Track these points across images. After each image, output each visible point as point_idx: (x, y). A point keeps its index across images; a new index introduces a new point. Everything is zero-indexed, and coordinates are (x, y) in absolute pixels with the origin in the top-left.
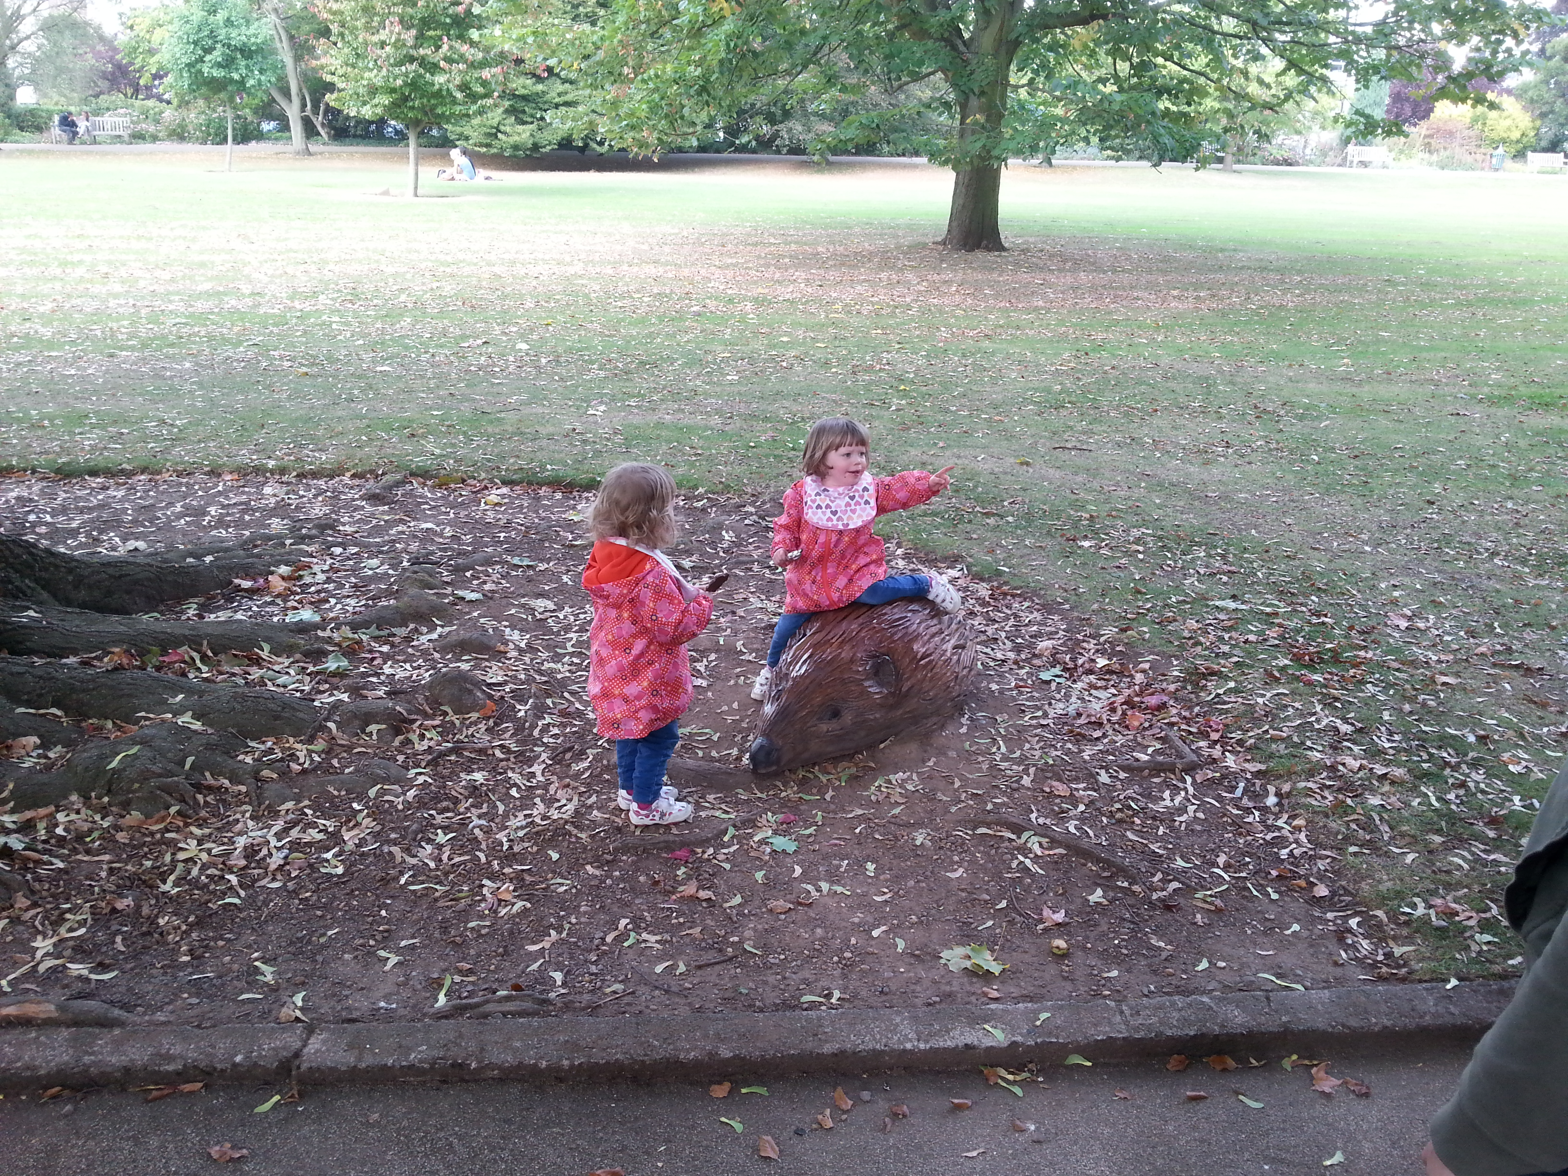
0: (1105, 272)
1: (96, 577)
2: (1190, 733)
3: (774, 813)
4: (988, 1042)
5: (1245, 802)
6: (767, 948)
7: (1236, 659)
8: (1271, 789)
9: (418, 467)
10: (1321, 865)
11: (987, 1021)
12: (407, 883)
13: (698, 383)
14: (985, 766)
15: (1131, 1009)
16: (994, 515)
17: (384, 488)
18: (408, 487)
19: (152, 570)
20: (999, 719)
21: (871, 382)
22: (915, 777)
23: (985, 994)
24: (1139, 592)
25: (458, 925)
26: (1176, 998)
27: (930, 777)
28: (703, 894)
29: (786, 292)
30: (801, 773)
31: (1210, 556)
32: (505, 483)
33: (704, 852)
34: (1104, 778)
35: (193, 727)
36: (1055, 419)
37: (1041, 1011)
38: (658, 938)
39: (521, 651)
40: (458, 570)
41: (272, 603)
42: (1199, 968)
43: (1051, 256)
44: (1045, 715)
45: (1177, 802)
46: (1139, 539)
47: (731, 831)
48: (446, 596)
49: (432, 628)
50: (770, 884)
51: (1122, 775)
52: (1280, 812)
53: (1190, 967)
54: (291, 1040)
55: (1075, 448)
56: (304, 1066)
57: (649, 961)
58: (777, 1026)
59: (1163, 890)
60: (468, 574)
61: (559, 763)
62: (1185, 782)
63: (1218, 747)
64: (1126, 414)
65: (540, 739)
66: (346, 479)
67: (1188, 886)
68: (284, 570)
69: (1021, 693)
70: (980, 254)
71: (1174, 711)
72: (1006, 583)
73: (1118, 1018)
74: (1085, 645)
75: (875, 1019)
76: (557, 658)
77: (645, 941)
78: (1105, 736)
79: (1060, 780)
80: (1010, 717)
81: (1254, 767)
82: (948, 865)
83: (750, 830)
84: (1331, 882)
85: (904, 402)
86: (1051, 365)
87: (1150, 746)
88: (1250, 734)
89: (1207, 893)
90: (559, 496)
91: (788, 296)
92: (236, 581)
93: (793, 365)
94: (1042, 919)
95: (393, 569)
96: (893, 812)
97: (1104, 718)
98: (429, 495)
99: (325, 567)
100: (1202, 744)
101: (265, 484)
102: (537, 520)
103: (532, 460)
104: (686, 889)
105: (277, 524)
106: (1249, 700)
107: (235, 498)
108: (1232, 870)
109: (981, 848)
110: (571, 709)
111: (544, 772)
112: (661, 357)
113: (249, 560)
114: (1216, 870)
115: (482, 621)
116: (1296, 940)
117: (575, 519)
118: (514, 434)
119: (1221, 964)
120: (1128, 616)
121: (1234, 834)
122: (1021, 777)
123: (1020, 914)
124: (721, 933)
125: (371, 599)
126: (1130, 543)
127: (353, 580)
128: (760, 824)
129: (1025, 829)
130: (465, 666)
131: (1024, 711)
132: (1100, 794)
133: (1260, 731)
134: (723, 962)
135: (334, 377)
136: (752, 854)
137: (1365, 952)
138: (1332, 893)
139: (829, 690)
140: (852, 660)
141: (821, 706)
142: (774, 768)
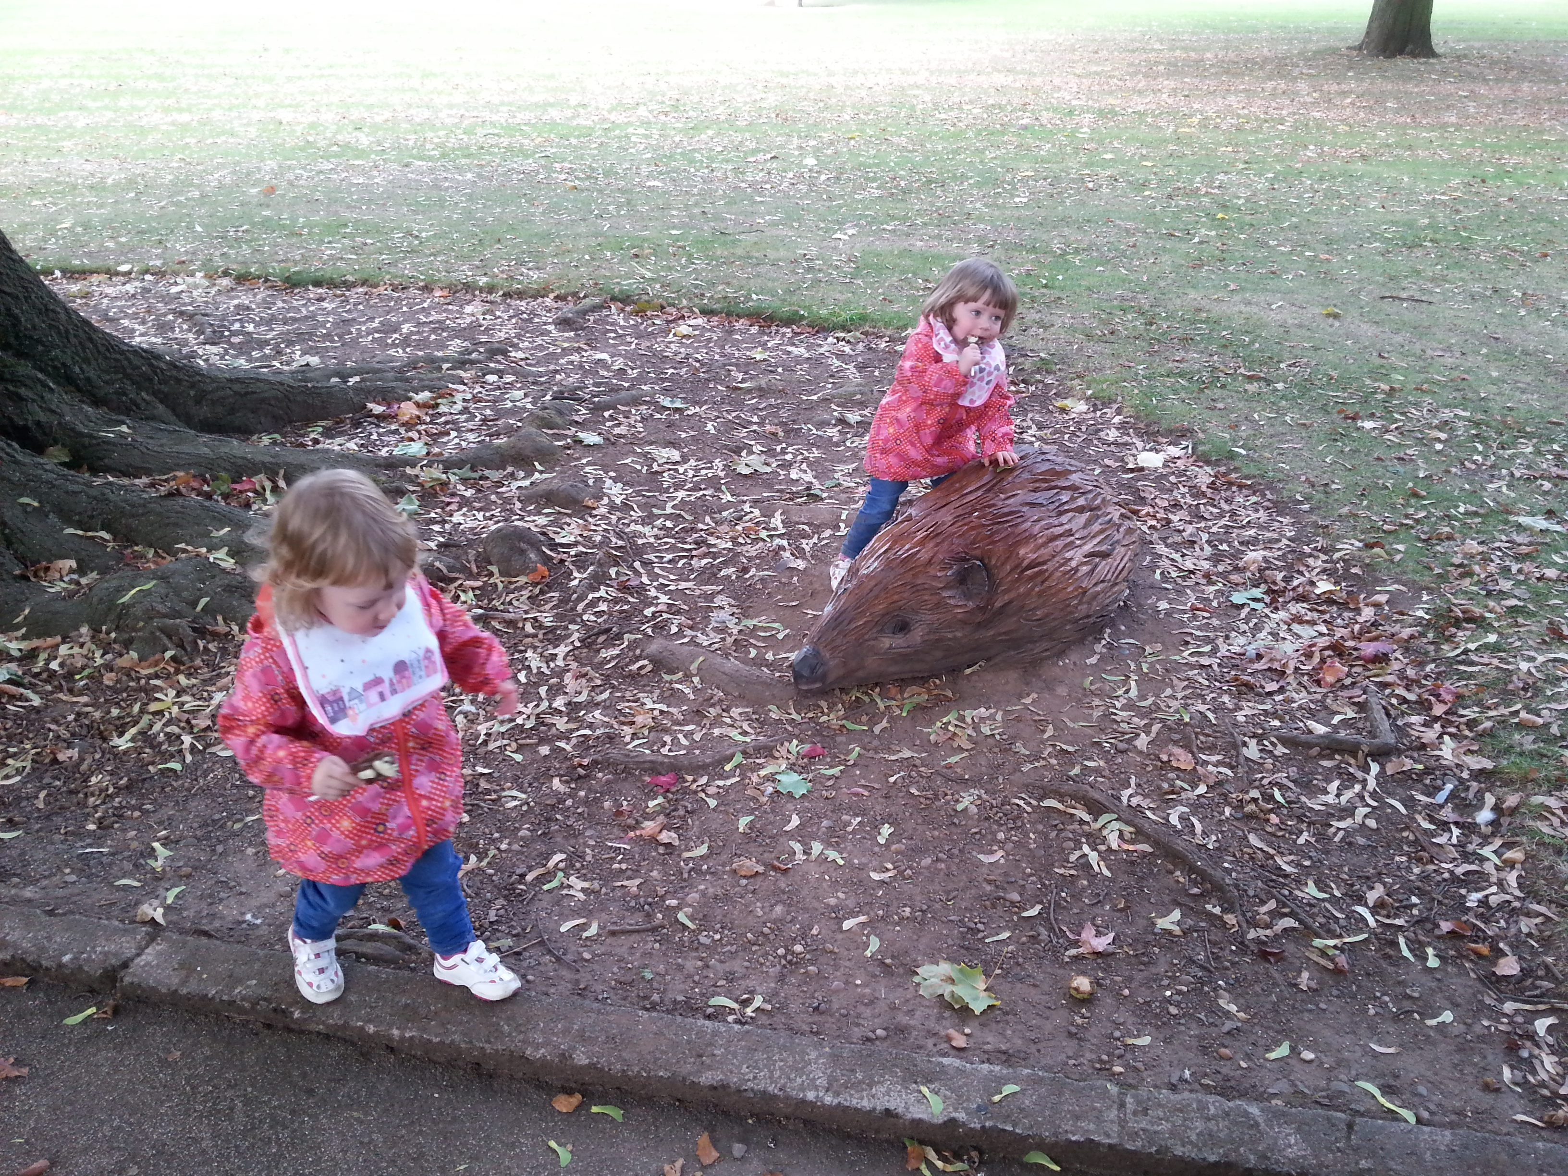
0: (1557, 83)
1: (221, 393)
2: (1405, 701)
3: (801, 742)
4: (917, 1112)
5: (1448, 814)
6: (704, 921)
7: (1513, 602)
8: (1490, 799)
9: (621, 291)
10: (1526, 925)
11: (928, 1081)
13: (978, 205)
14: (1096, 714)
15: (1139, 1102)
16: (1259, 379)
17: (577, 312)
18: (605, 312)
19: (281, 388)
20: (1148, 650)
21: (1189, 209)
22: (999, 717)
23: (949, 1039)
24: (1416, 495)
26: (1211, 1098)
27: (1018, 719)
28: (665, 837)
29: (1139, 104)
30: (855, 694)
31: (1538, 452)
32: (705, 312)
33: (694, 781)
34: (1252, 751)
35: (223, 565)
36: (1401, 260)
37: (1007, 1081)
38: (586, 885)
39: (613, 507)
40: (597, 409)
41: (396, 432)
42: (1272, 1056)
43: (1493, 63)
44: (1214, 651)
45: (1344, 799)
46: (1446, 423)
47: (738, 758)
48: (566, 436)
49: (529, 475)
50: (754, 834)
51: (1280, 750)
52: (1493, 834)
53: (1260, 1050)
54: (126, 946)
55: (1412, 299)
56: (127, 980)
57: (561, 915)
58: (659, 1034)
59: (1268, 926)
60: (606, 414)
61: (589, 646)
62: (1366, 769)
63: (1437, 726)
64: (1502, 259)
65: (581, 616)
66: (549, 301)
67: (1307, 927)
68: (424, 396)
69: (1195, 618)
70: (1400, 61)
71: (1396, 666)
72: (1236, 470)
73: (1113, 1114)
74: (1311, 561)
75: (784, 1048)
76: (648, 520)
77: (569, 886)
78: (1282, 690)
79: (1187, 747)
80: (1166, 649)
81: (1476, 763)
82: (987, 843)
83: (762, 761)
84: (1531, 954)
85: (1213, 233)
86: (1429, 194)
87: (1339, 713)
88: (1491, 713)
89: (1332, 942)
90: (754, 330)
91: (1141, 108)
92: (370, 406)
93: (1101, 186)
94: (1077, 941)
95: (533, 403)
96: (949, 760)
97: (1292, 665)
98: (622, 323)
99: (469, 396)
100: (1414, 719)
101: (469, 302)
102: (717, 357)
103: (741, 288)
104: (649, 826)
105: (456, 346)
106: (1508, 663)
107: (434, 316)
108: (1385, 912)
109: (1040, 827)
110: (634, 583)
111: (567, 655)
112: (955, 176)
113: (394, 384)
114: (1360, 909)
115: (587, 469)
116: (1439, 1037)
117: (759, 357)
118: (740, 258)
119: (1308, 1055)
120: (1386, 527)
121: (1410, 859)
122: (1138, 735)
123: (1051, 929)
124: (661, 891)
125: (491, 435)
126: (1431, 428)
127: (488, 412)
128: (777, 754)
129: (1108, 810)
130: (542, 520)
131: (1187, 643)
132: (1236, 774)
133: (1506, 712)
134: (644, 931)
135: (600, 191)
136: (748, 792)
137: (1544, 1076)
138: (1526, 973)
139: (896, 597)
140: (930, 562)
141: (883, 615)
142: (818, 685)
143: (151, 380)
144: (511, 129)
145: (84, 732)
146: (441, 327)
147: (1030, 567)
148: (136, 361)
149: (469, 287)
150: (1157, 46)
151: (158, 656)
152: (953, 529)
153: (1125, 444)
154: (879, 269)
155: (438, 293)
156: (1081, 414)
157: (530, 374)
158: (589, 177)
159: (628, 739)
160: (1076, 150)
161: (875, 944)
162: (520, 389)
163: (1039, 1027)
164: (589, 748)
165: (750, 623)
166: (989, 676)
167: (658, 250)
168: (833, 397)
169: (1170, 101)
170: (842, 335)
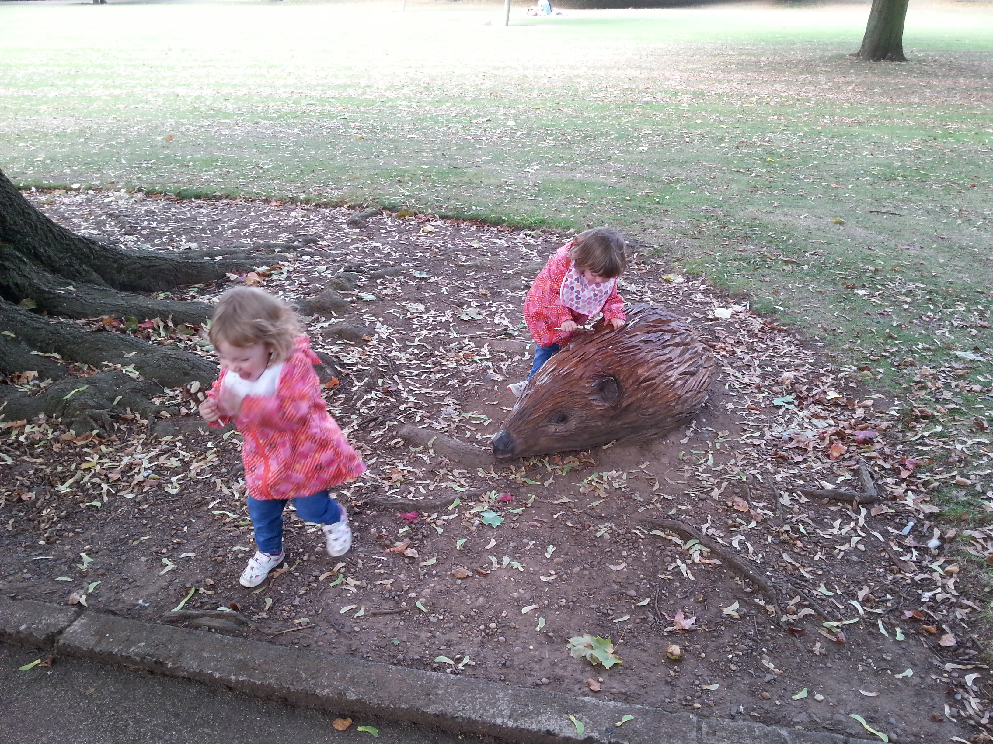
0: (982, 78)
1: (133, 266)
2: (883, 468)
3: (498, 491)
4: (567, 733)
5: (910, 541)
6: (433, 607)
7: (953, 406)
8: (937, 532)
9: (390, 203)
10: (960, 613)
11: (575, 712)
12: (213, 508)
13: (616, 152)
14: (687, 475)
15: (710, 727)
16: (792, 263)
17: (362, 217)
18: (379, 217)
19: (171, 263)
20: (720, 434)
21: (749, 155)
22: (624, 476)
23: (589, 685)
24: (891, 337)
25: (227, 546)
26: (757, 725)
27: (637, 478)
28: (409, 552)
29: (719, 89)
30: (532, 461)
31: (969, 311)
32: (442, 217)
33: (429, 516)
34: (785, 500)
35: (131, 375)
36: (883, 188)
37: (625, 712)
38: (358, 583)
39: (381, 340)
40: (373, 278)
42: (796, 697)
43: (941, 65)
44: (762, 436)
45: (844, 531)
46: (910, 291)
47: (457, 502)
48: (352, 295)
49: (328, 319)
50: (466, 551)
51: (804, 500)
52: (939, 555)
53: (789, 693)
54: (61, 619)
55: (889, 213)
56: (62, 642)
57: (341, 602)
58: (402, 680)
59: (794, 613)
60: (378, 281)
61: (363, 429)
62: (859, 512)
63: (904, 485)
64: (946, 188)
65: (359, 409)
66: (344, 209)
67: (819, 614)
68: (263, 269)
69: (750, 414)
70: (883, 64)
71: (878, 446)
72: (777, 320)
73: (694, 734)
74: (824, 379)
75: (482, 690)
76: (403, 348)
77: (347, 584)
78: (805, 461)
79: (744, 497)
80: (731, 433)
81: (928, 509)
82: (615, 558)
83: (472, 503)
84: (963, 632)
85: (764, 170)
86: (900, 146)
87: (841, 476)
88: (938, 477)
89: (835, 624)
90: (474, 228)
91: (720, 91)
92: (228, 274)
93: (694, 140)
94: (673, 622)
95: (332, 274)
96: (592, 504)
97: (811, 445)
98: (390, 223)
99: (291, 269)
100: (889, 480)
101: (293, 210)
102: (449, 245)
103: (466, 202)
104: (400, 545)
105: (284, 237)
106: (949, 445)
107: (271, 218)
108: (869, 605)
109: (650, 548)
110: (393, 389)
111: (349, 434)
112: (602, 132)
113: (244, 261)
114: (854, 603)
115: (365, 316)
116: (904, 686)
117: (476, 246)
118: (465, 183)
119: (820, 697)
120: (872, 357)
121: (886, 570)
122: (713, 489)
123: (656, 614)
124: (406, 587)
125: (304, 294)
126: (901, 295)
127: (303, 279)
128: (482, 499)
129: (693, 538)
130: (336, 348)
131: (745, 430)
132: (775, 514)
133: (948, 476)
134: (395, 613)
135: (378, 141)
136: (463, 524)
137: (971, 712)
138: (960, 644)
139: (559, 400)
140: (581, 378)
141: (551, 411)
142: (509, 455)
143: (89, 257)
144: (323, 101)
145: (39, 481)
146: (275, 225)
147: (645, 381)
148: (80, 246)
149: (293, 200)
150: (731, 52)
151: (88, 433)
152: (596, 357)
153: (707, 303)
154: (553, 191)
155: (274, 204)
156: (679, 284)
157: (330, 255)
158: (371, 132)
159: (387, 489)
160: (679, 118)
161: (542, 622)
162: (324, 265)
163: (647, 678)
164: (362, 494)
165: (467, 415)
166: (618, 451)
167: (414, 178)
168: (523, 271)
169: (738, 87)
170: (529, 232)
